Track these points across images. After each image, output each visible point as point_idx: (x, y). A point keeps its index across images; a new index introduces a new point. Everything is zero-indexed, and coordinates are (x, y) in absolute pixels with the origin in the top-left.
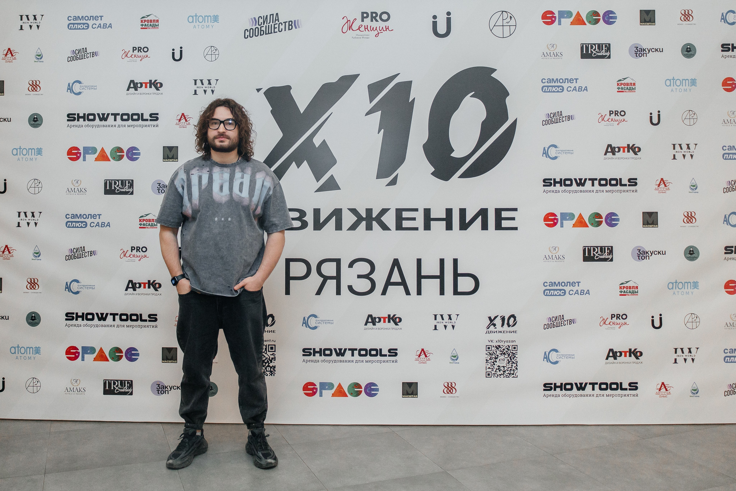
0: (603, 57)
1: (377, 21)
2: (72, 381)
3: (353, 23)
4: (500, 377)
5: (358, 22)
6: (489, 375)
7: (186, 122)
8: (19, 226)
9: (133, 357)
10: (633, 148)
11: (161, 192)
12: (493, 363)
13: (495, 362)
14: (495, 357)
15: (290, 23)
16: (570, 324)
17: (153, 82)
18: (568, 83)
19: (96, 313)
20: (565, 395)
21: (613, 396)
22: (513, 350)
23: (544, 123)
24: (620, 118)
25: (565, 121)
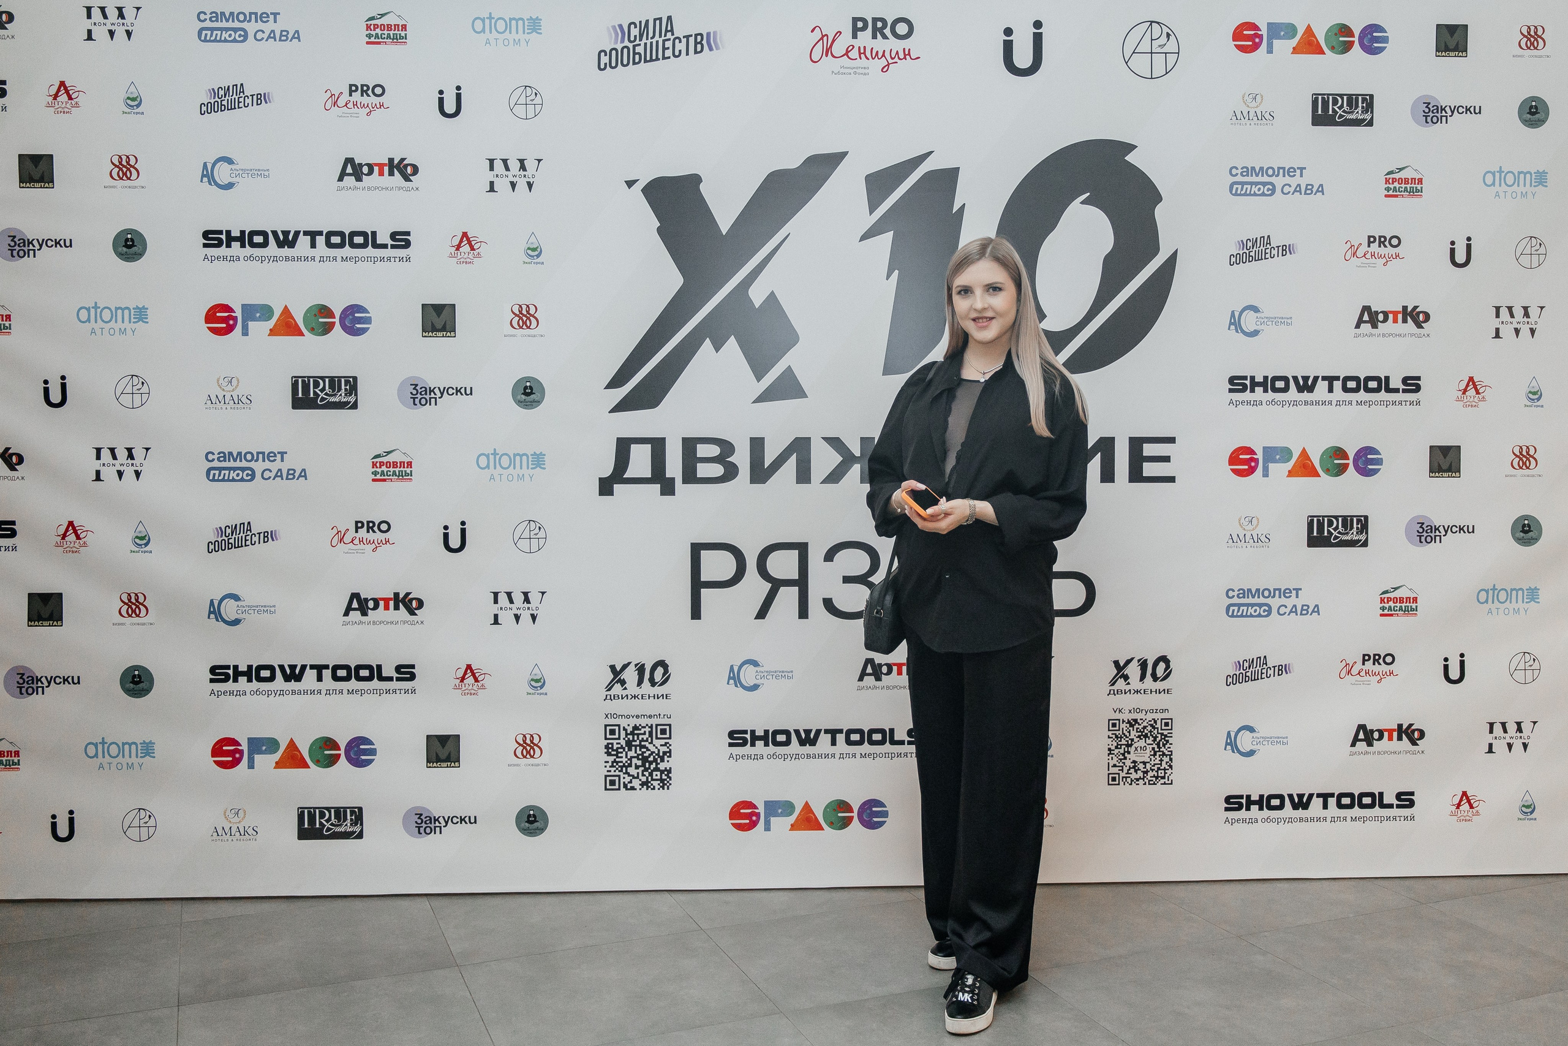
0: (1357, 123)
1: (885, 37)
2: (228, 813)
3: (833, 41)
4: (1137, 784)
5: (845, 40)
6: (1114, 779)
7: (472, 252)
8: (98, 478)
9: (363, 757)
10: (1414, 313)
11: (418, 404)
12: (1123, 754)
13: (1126, 754)
14: (1126, 743)
15: (699, 38)
16: (1279, 675)
17: (396, 162)
18: (1284, 176)
19: (279, 666)
20: (1267, 820)
21: (1364, 819)
22: (1163, 728)
23: (1233, 259)
24: (1390, 250)
25: (1276, 255)
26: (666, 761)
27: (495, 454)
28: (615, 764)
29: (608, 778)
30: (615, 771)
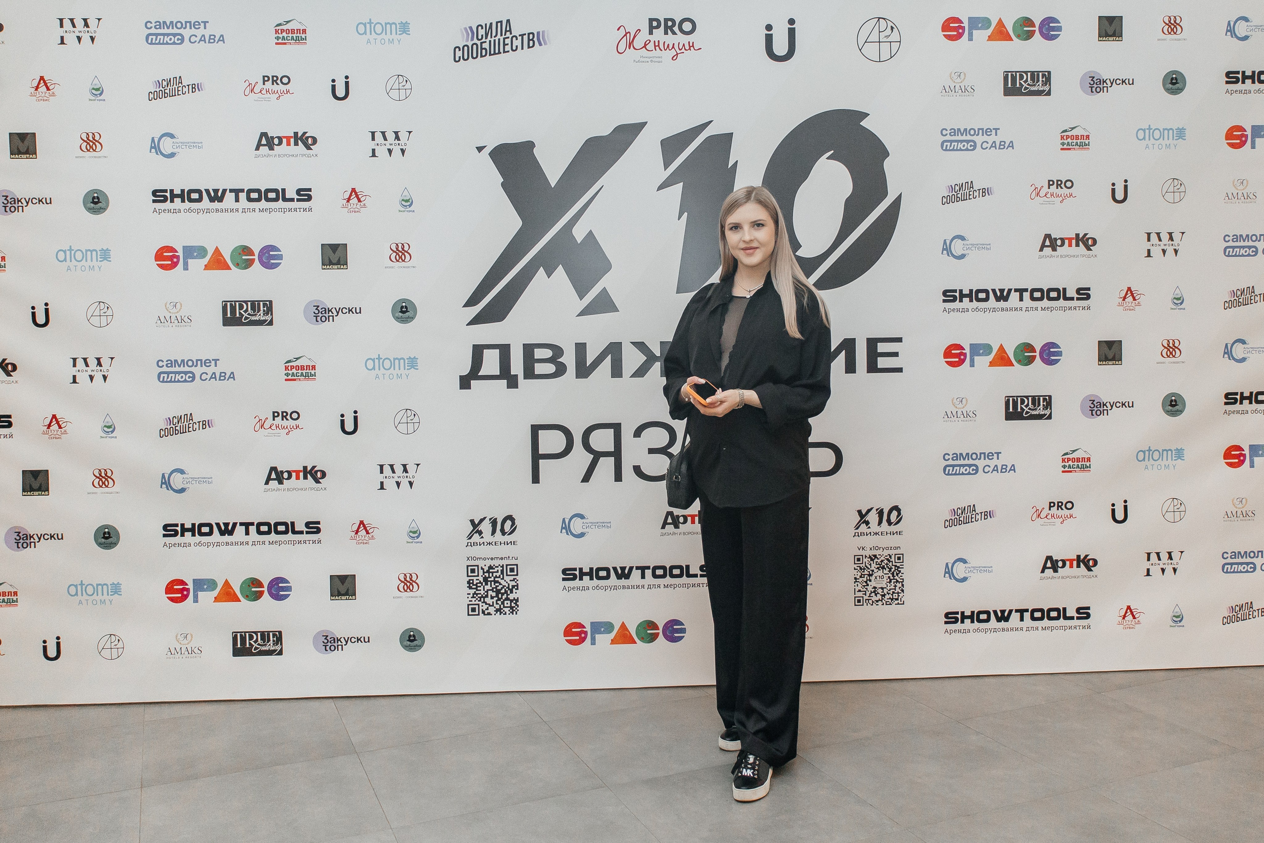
0: (1039, 93)
2: (179, 637)
3: (634, 37)
4: (877, 605)
5: (644, 36)
6: (859, 601)
7: (359, 203)
8: (74, 381)
9: (282, 593)
10: (1085, 239)
11: (320, 321)
12: (866, 582)
13: (868, 581)
14: (868, 573)
15: (531, 36)
16: (985, 519)
17: (300, 135)
18: (983, 135)
19: (216, 524)
20: (977, 630)
21: (1052, 629)
22: (896, 561)
23: (945, 200)
24: (1065, 191)
25: (978, 196)
26: (514, 592)
27: (379, 358)
28: (475, 596)
29: (470, 607)
30: (475, 601)
